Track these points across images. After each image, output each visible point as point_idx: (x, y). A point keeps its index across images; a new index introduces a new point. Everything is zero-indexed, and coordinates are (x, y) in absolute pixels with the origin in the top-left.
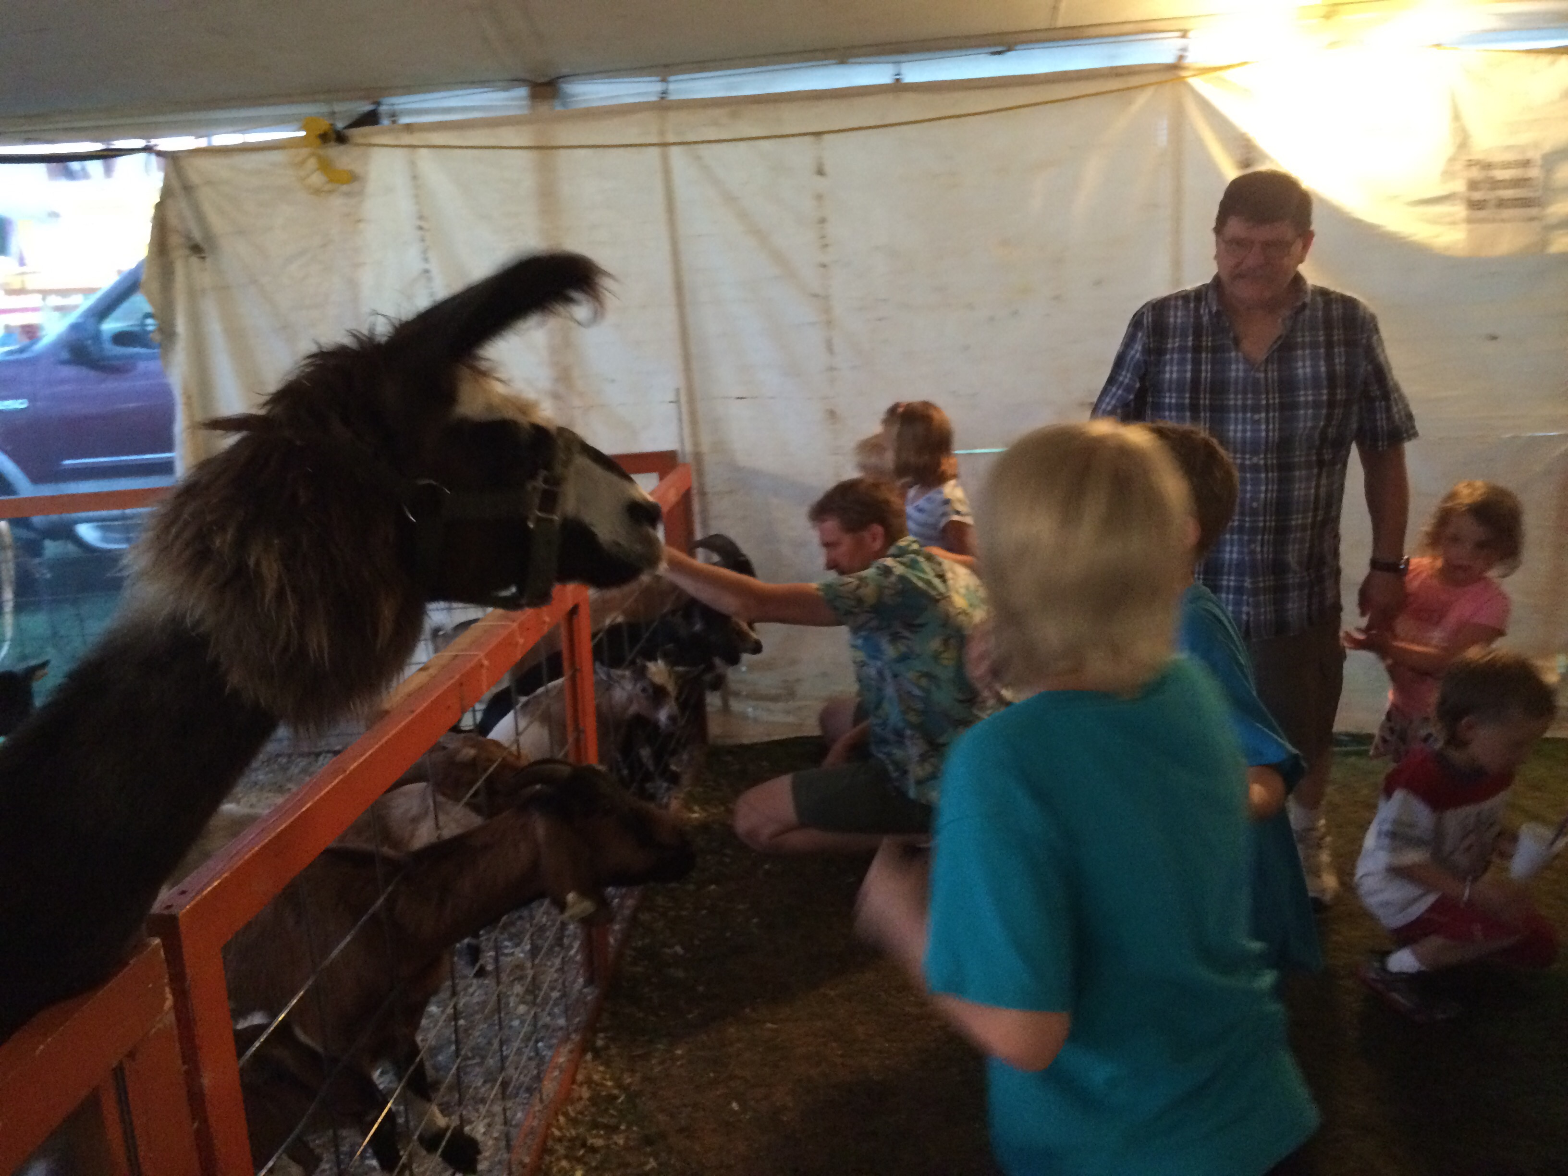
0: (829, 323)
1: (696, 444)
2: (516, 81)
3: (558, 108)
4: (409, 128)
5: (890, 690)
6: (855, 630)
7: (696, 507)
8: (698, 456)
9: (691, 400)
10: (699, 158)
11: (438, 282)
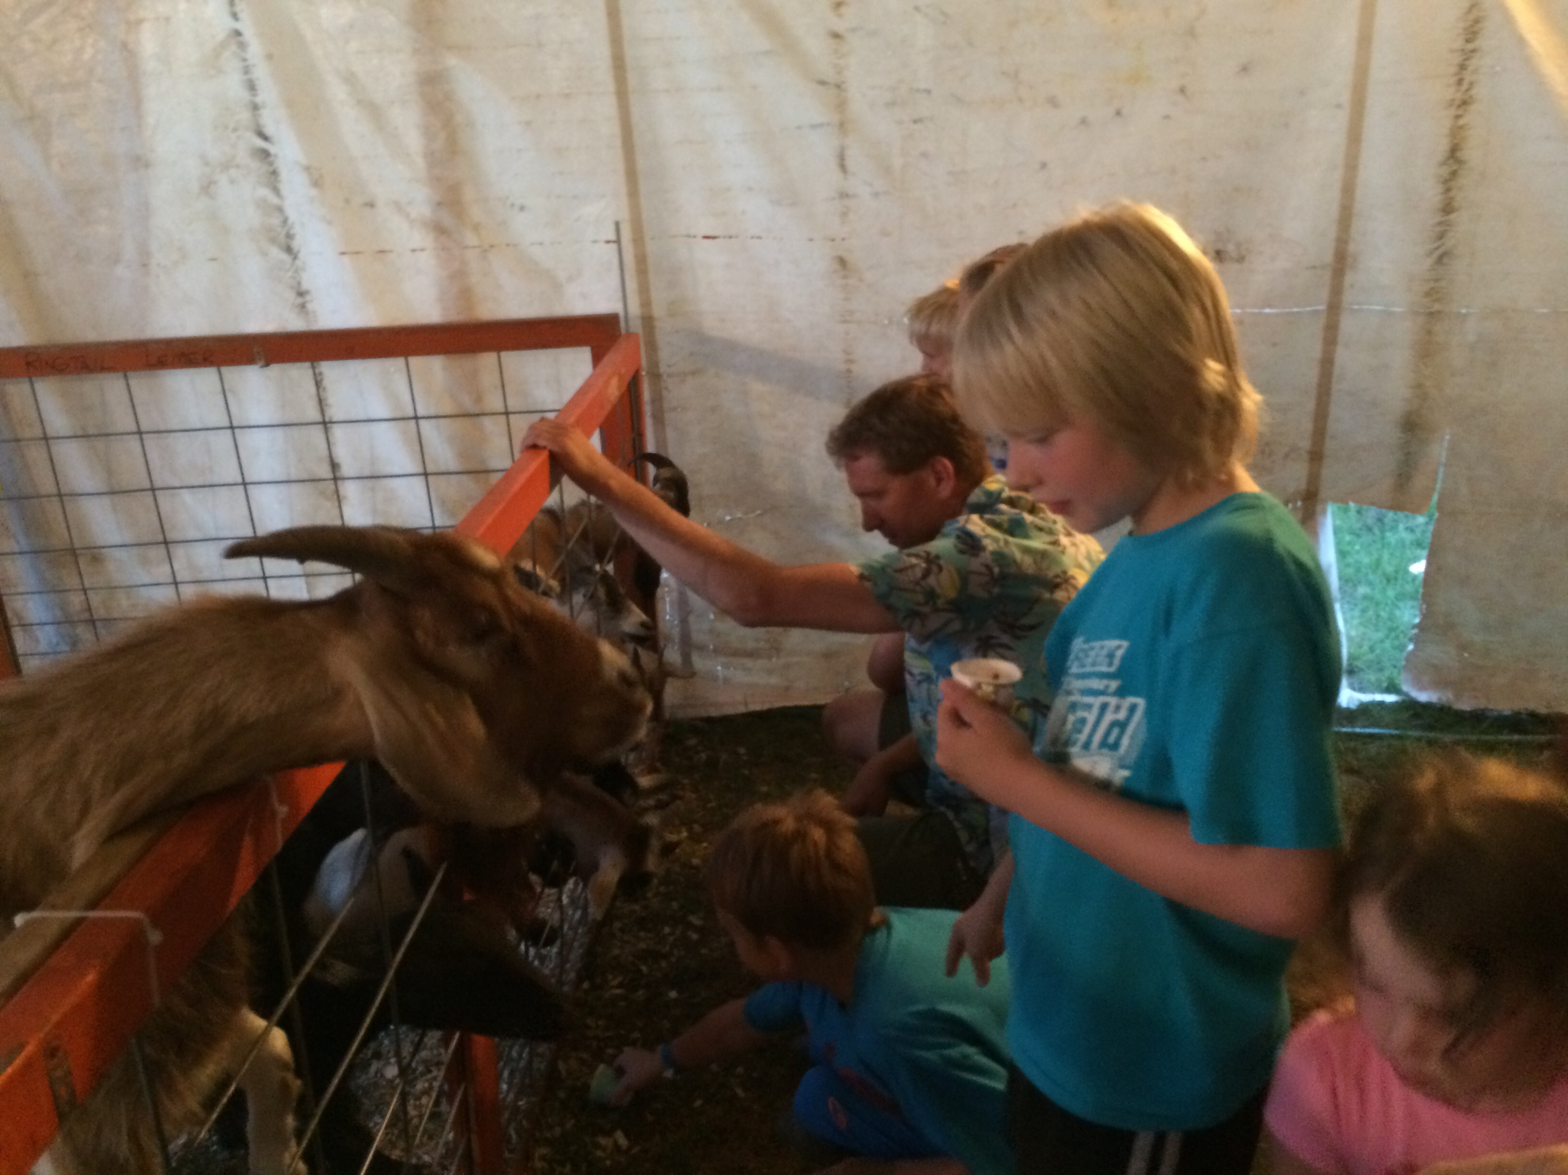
0: (842, 127)
1: (646, 303)
7: (646, 395)
8: (648, 320)
9: (638, 240)
11: (255, 50)
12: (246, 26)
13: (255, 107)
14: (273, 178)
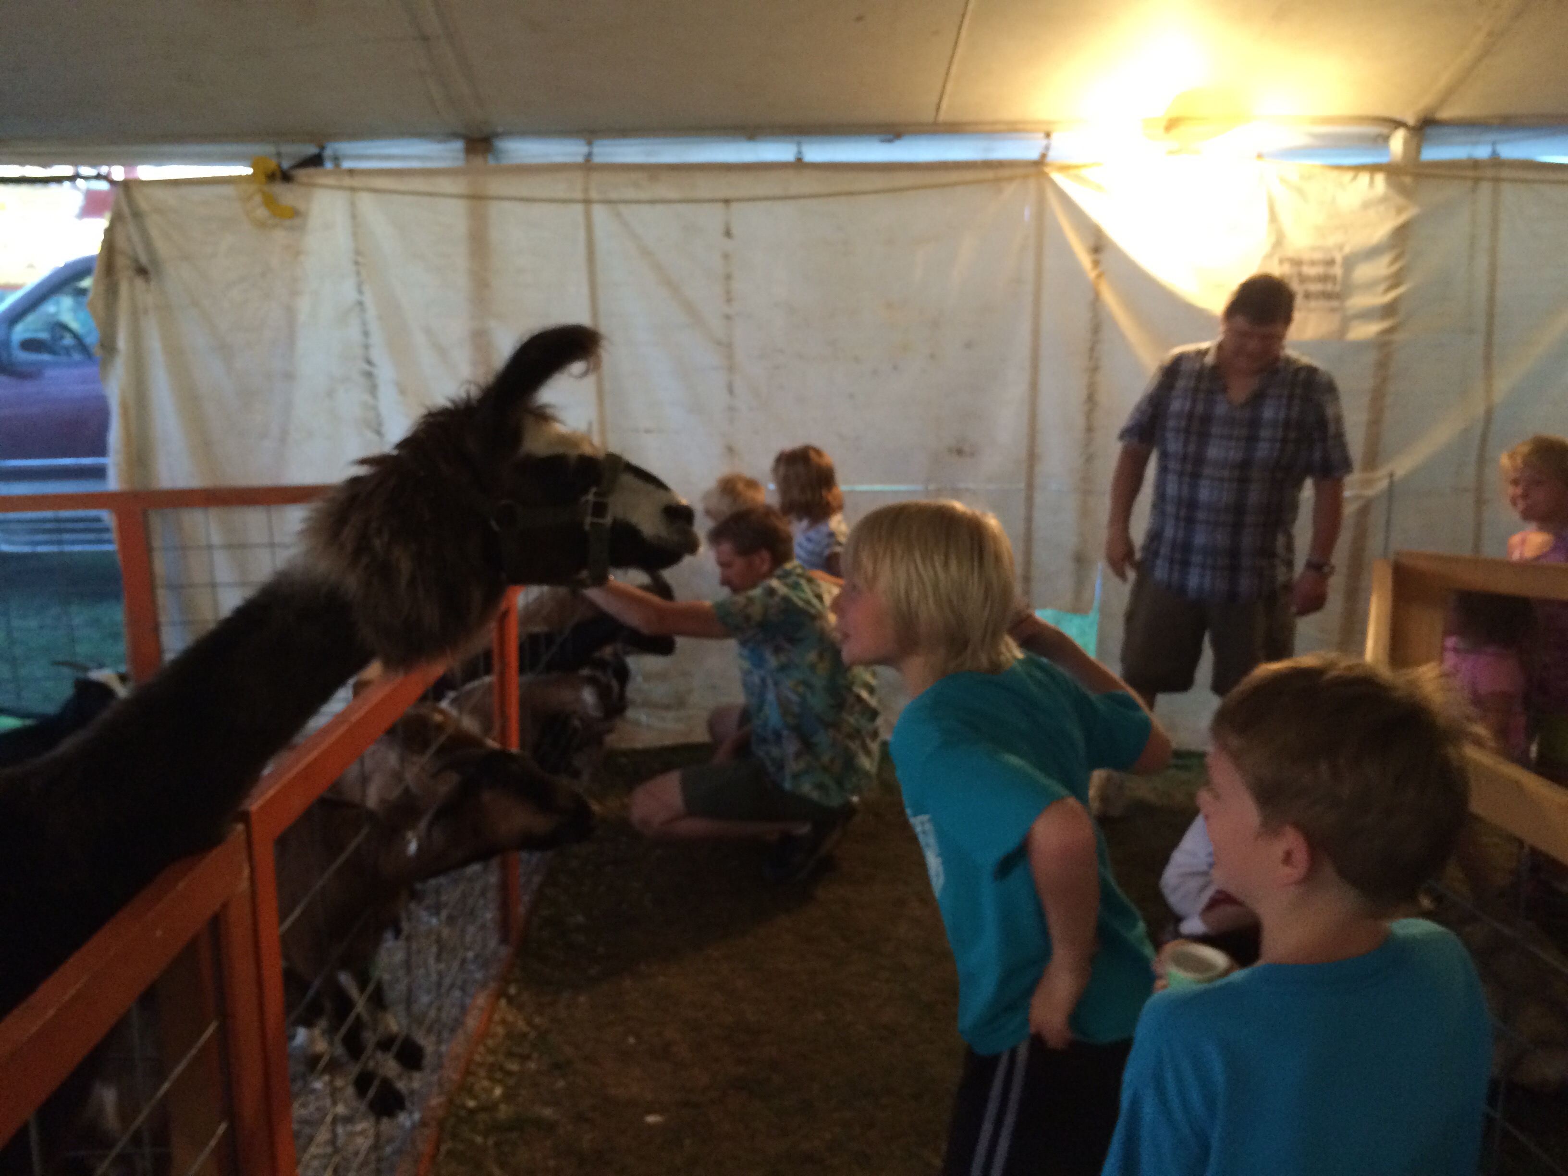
0: (731, 368)
2: (454, 135)
3: (491, 162)
4: (351, 172)
5: (771, 696)
6: (743, 643)
10: (619, 215)
11: (372, 313)
12: (368, 299)
13: (366, 347)
14: (373, 390)
